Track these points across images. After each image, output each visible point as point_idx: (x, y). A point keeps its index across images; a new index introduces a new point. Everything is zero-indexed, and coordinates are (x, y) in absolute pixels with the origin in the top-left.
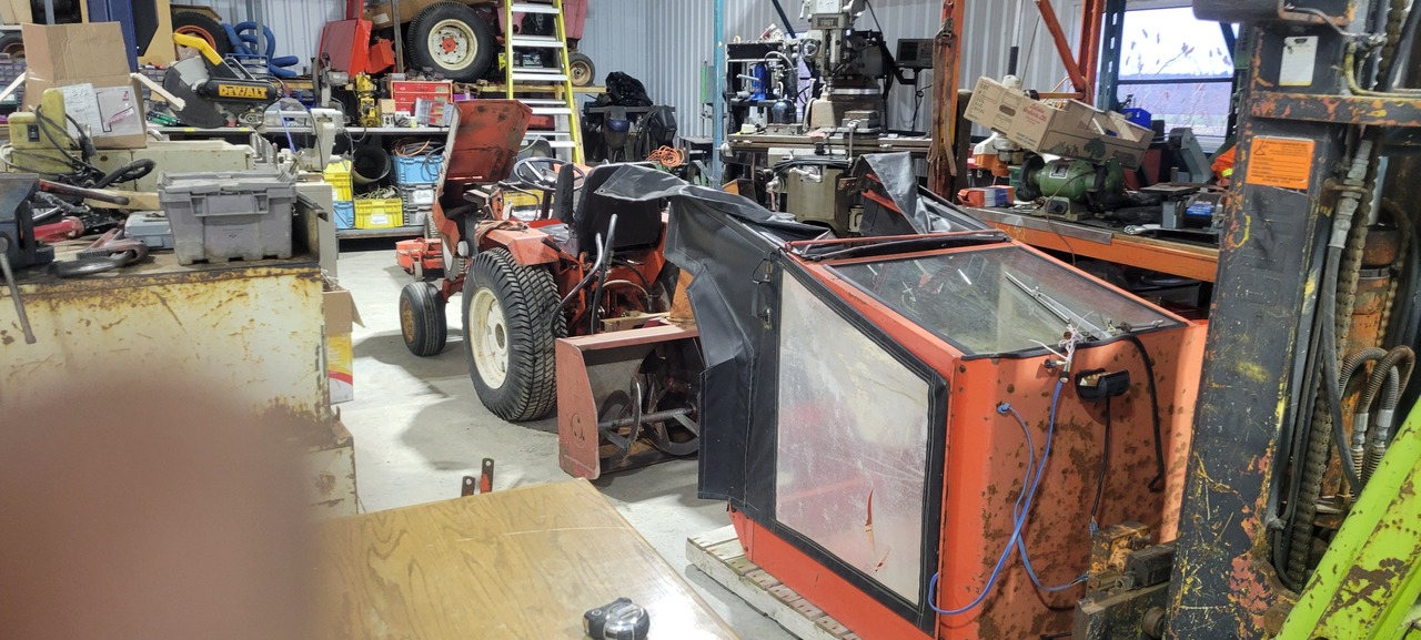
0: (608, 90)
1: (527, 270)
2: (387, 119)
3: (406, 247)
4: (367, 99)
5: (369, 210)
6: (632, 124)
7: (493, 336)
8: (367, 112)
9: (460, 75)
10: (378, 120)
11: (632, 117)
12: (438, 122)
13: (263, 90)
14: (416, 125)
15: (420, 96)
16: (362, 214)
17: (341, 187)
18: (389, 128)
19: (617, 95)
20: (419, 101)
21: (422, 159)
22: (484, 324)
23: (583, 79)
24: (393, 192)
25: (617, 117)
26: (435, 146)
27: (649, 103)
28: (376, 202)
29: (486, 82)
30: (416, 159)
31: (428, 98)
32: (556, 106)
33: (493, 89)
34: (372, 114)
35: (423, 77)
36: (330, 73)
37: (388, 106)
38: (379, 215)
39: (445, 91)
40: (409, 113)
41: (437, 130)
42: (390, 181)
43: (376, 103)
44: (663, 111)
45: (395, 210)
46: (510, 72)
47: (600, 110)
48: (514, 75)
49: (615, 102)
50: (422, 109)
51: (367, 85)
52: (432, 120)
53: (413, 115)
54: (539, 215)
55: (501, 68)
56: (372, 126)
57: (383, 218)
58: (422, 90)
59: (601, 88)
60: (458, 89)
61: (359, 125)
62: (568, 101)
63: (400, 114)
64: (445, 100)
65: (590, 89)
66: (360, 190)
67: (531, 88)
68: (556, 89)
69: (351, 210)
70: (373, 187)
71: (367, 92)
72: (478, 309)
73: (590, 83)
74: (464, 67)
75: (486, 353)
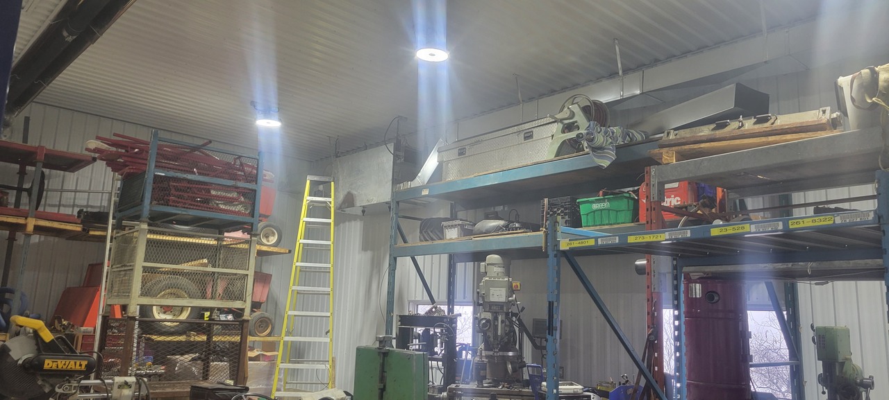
13: (84, 363)
23: (266, 331)
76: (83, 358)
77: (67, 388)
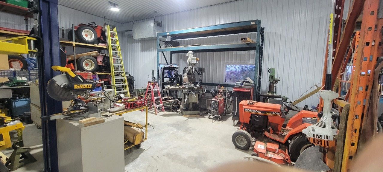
13: (91, 85)
35: (84, 72)
39: (90, 74)
60: (93, 74)
74: (92, 69)
76: (90, 83)
77: (85, 96)
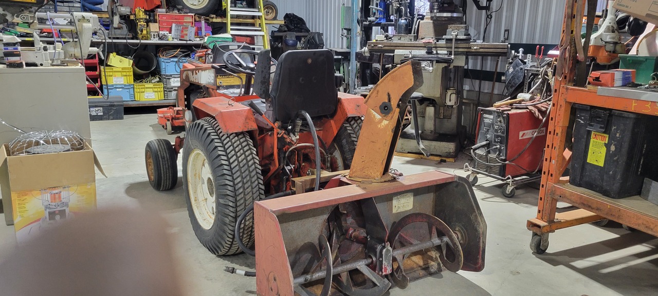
0: (285, 22)
1: (231, 137)
2: (154, 35)
3: (163, 112)
4: (142, 23)
5: (143, 90)
6: (298, 42)
7: (205, 186)
8: (142, 31)
9: (199, 12)
10: (149, 36)
11: (298, 38)
12: (185, 39)
14: (172, 39)
15: (175, 22)
16: (139, 92)
17: (126, 76)
18: (155, 41)
19: (290, 26)
20: (174, 25)
21: (176, 59)
22: (198, 176)
23: (271, 16)
24: (158, 79)
25: (291, 38)
26: (183, 52)
27: (308, 31)
28: (147, 85)
29: (215, 16)
30: (172, 60)
31: (179, 23)
32: (255, 30)
33: (219, 20)
34: (145, 32)
35: (176, 11)
36: (119, 7)
37: (154, 27)
38: (149, 93)
39: (190, 20)
40: (168, 32)
41: (185, 42)
42: (156, 73)
43: (148, 26)
44: (316, 35)
45: (159, 90)
46: (229, 10)
47: (281, 34)
48: (231, 12)
49: (289, 30)
50: (175, 30)
51: (141, 14)
52: (182, 37)
53: (170, 32)
54: (243, 93)
55: (223, 8)
56: (145, 40)
57: (152, 95)
58: (176, 19)
59: (281, 21)
60: (197, 19)
61: (137, 39)
62: (262, 28)
63: (162, 33)
64: (190, 25)
65: (275, 22)
66: (138, 78)
67: (241, 20)
68: (256, 21)
69: (132, 89)
70: (147, 76)
71: (142, 19)
72: (194, 165)
73: (275, 18)
74: (202, 7)
75: (201, 198)
